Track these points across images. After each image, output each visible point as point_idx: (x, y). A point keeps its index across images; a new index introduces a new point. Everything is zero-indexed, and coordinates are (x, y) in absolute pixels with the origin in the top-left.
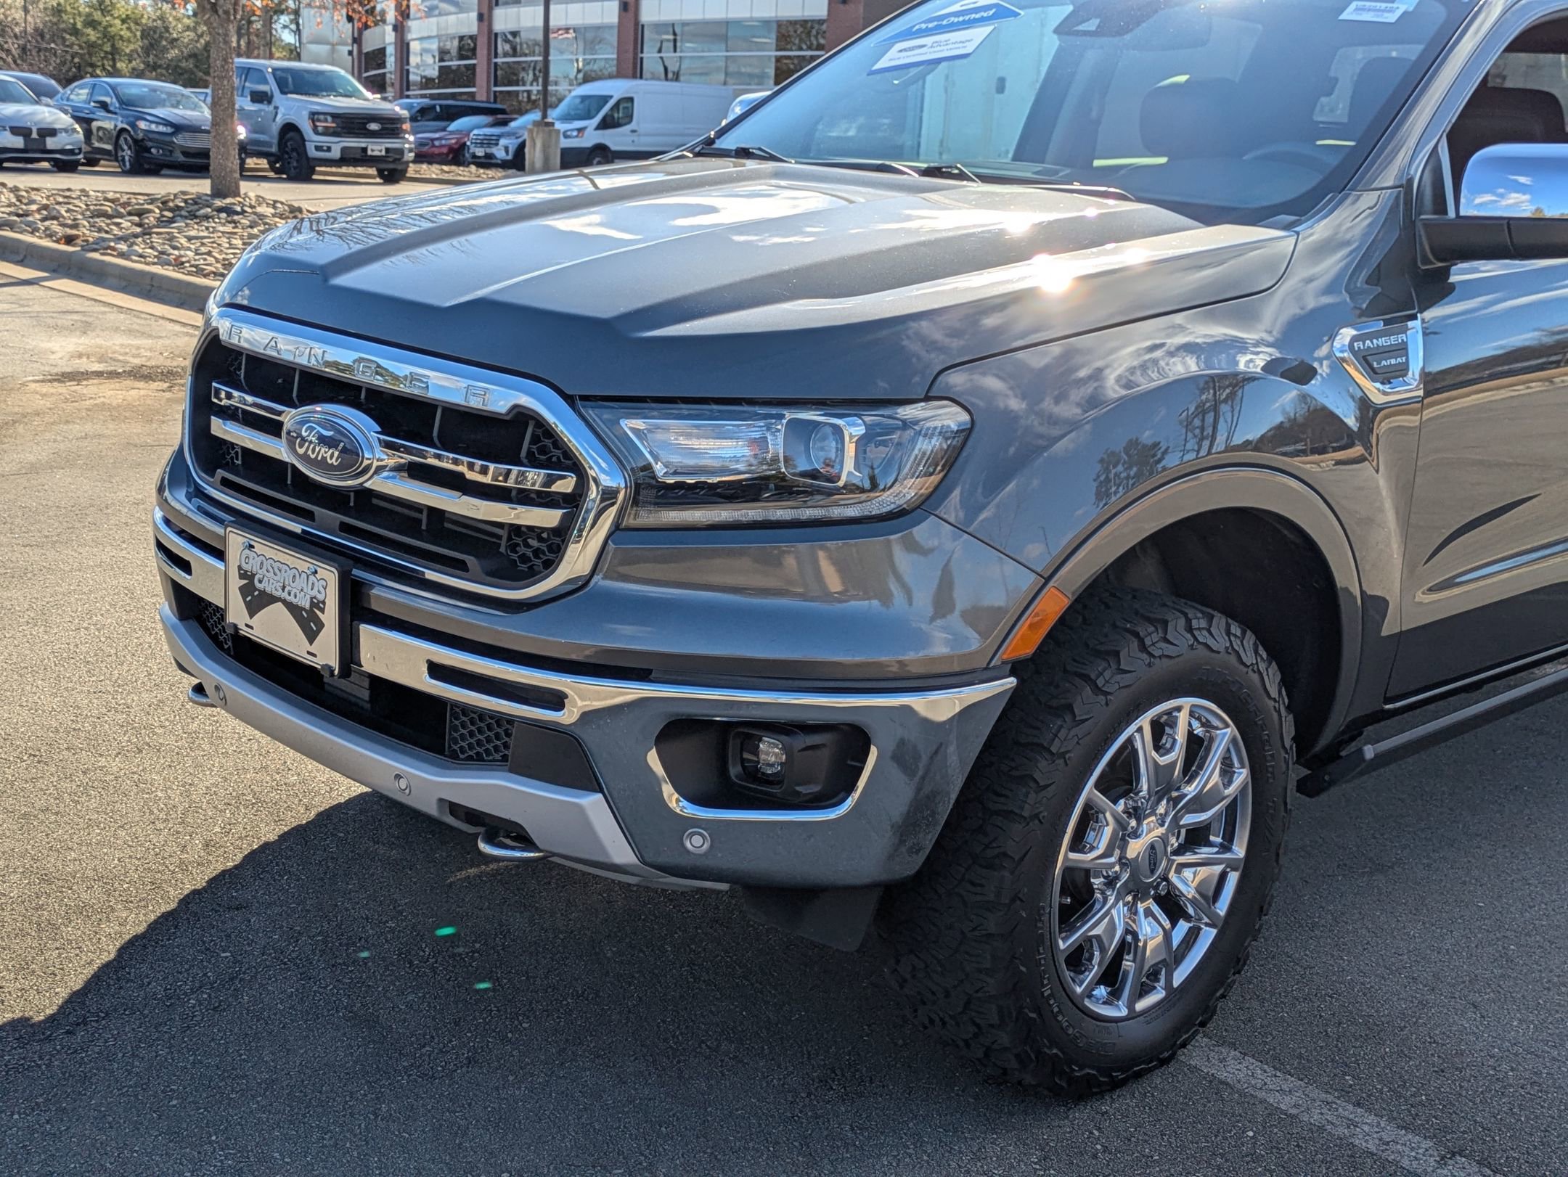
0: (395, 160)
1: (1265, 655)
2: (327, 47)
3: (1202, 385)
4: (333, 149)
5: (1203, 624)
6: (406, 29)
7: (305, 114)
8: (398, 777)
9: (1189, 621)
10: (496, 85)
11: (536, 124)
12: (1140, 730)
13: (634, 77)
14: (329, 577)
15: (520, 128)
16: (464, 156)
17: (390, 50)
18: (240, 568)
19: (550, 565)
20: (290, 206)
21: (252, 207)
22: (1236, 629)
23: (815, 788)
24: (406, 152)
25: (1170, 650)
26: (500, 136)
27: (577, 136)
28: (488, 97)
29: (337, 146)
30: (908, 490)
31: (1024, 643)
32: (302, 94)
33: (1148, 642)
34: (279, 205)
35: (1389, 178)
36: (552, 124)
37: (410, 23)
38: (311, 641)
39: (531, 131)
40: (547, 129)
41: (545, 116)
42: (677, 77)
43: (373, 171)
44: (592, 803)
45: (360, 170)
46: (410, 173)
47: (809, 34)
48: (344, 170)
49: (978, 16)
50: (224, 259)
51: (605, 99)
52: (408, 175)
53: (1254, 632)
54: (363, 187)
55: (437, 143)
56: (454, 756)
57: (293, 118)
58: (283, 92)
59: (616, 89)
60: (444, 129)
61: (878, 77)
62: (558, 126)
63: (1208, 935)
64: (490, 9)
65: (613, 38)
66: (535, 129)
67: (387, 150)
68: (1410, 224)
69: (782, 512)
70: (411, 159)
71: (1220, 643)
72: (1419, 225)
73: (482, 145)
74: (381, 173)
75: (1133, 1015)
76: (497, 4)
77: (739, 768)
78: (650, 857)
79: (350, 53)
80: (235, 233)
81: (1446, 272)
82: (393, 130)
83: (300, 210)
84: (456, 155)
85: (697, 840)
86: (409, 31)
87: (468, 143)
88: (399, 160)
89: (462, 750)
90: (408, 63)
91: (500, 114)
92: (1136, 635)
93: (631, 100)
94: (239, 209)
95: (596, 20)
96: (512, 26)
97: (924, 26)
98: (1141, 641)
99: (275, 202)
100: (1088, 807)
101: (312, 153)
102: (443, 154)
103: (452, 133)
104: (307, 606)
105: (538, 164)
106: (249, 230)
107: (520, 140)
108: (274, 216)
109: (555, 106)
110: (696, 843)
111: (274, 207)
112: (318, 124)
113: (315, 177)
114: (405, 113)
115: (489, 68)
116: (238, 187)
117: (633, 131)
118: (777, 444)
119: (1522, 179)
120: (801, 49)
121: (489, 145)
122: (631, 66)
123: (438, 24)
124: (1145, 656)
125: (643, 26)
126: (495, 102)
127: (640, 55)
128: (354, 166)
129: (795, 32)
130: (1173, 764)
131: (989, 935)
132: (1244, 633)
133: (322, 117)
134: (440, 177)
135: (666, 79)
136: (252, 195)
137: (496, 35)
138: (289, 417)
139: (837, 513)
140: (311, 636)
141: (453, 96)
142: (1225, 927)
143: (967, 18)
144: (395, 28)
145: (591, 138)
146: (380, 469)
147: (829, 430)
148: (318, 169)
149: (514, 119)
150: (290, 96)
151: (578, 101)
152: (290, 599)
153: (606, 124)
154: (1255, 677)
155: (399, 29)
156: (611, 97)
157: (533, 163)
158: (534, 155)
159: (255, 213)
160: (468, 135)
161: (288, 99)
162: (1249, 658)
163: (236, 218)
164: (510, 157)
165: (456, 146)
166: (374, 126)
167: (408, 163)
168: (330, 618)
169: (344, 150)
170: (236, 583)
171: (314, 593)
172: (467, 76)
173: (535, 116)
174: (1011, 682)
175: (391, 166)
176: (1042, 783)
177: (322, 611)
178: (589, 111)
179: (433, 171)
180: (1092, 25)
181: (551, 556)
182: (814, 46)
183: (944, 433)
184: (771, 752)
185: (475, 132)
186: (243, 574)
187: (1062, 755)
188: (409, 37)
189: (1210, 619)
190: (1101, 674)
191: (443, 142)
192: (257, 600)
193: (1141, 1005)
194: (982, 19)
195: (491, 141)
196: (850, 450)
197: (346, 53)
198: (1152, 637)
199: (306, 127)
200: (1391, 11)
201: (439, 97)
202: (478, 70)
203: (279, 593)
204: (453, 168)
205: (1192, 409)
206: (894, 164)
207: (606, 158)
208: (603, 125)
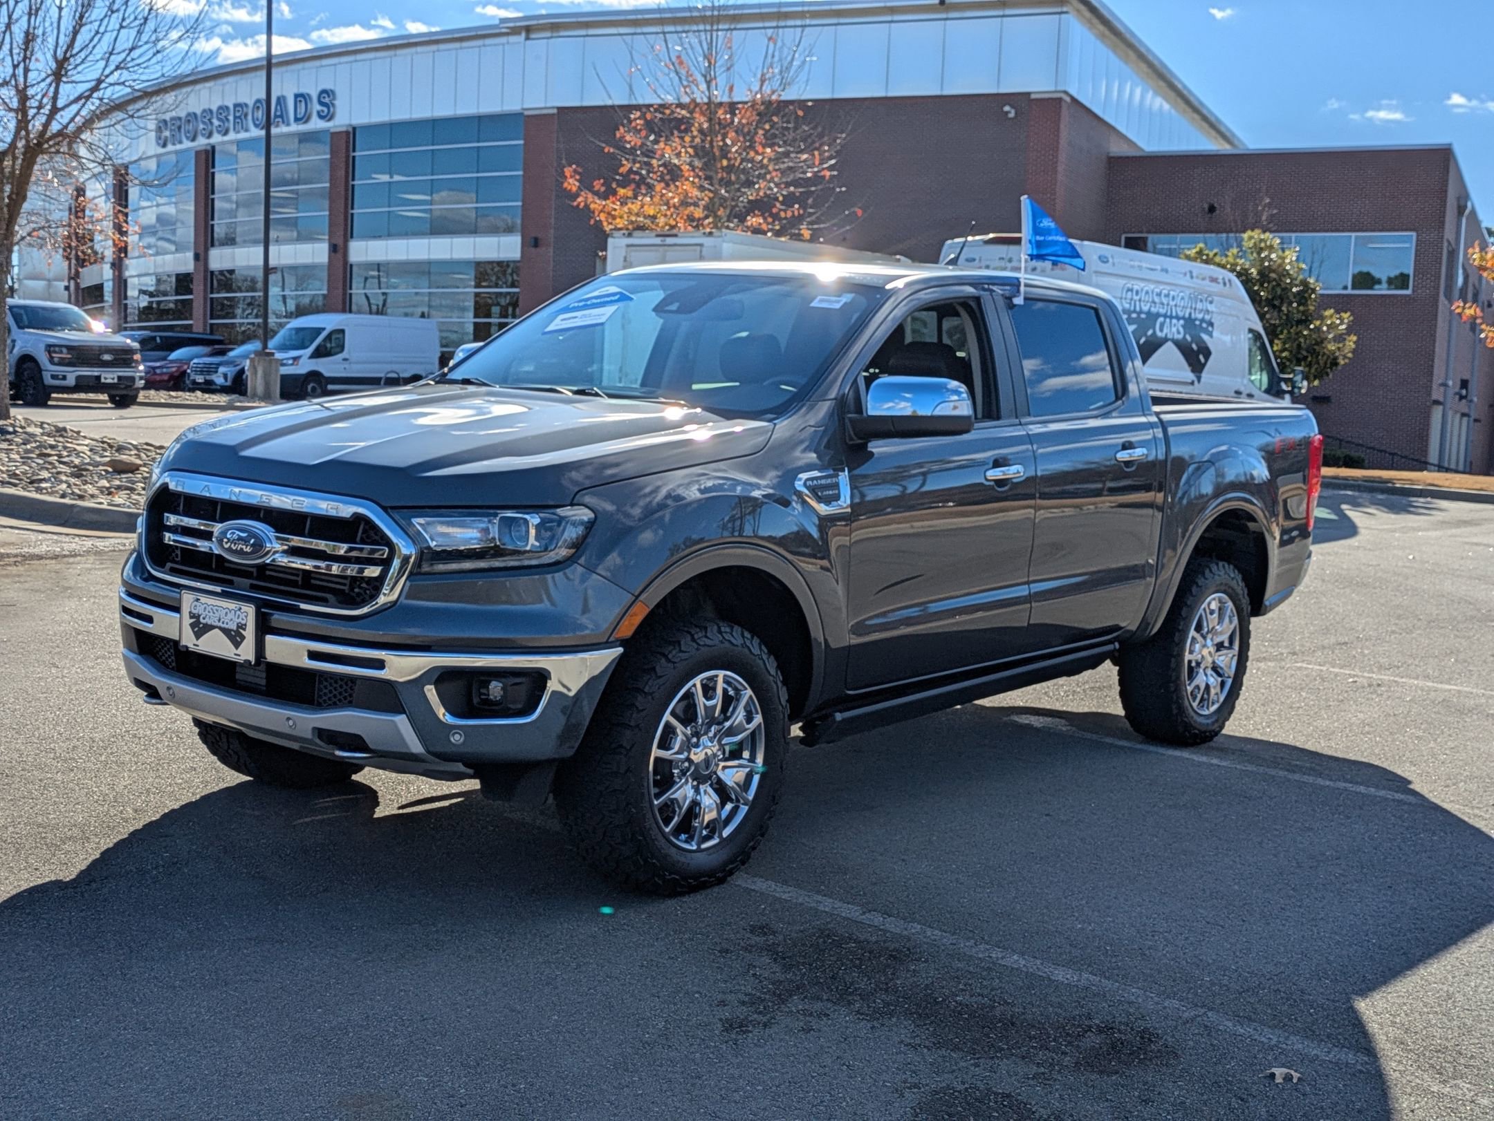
0: (127, 387)
1: (766, 651)
2: (43, 283)
3: (733, 505)
4: (68, 377)
5: (728, 630)
6: (124, 267)
7: (42, 346)
8: (288, 719)
9: (719, 628)
10: (211, 318)
11: (257, 353)
12: (694, 685)
13: (344, 311)
14: (249, 610)
15: (237, 357)
16: (184, 382)
17: (108, 287)
18: (190, 612)
19: (374, 596)
20: (55, 426)
21: (22, 427)
22: (747, 634)
23: (519, 706)
24: (137, 379)
25: (708, 642)
26: (219, 365)
27: (292, 364)
28: (205, 330)
29: (72, 375)
30: (564, 552)
31: (627, 629)
32: (38, 329)
33: (696, 636)
34: (46, 426)
35: (833, 394)
36: (273, 354)
37: (127, 262)
38: (237, 648)
39: (252, 360)
40: (267, 358)
41: (265, 346)
42: (381, 311)
43: (105, 397)
44: (401, 721)
45: (92, 396)
46: (141, 398)
47: (504, 273)
48: (75, 396)
49: (608, 299)
50: (8, 471)
51: (318, 331)
52: (138, 400)
53: (758, 637)
54: (98, 411)
55: (158, 371)
56: (319, 705)
57: (30, 350)
58: (20, 327)
59: (328, 322)
60: (164, 359)
61: (548, 336)
62: (278, 356)
63: (744, 809)
64: (206, 251)
65: (324, 275)
66: (257, 359)
67: (119, 378)
68: (842, 419)
69: (497, 563)
70: (142, 386)
71: (739, 641)
72: (847, 421)
73: (202, 372)
74: (112, 399)
75: (699, 850)
76: (213, 245)
77: (478, 700)
78: (431, 749)
79: (67, 288)
80: (12, 450)
81: (865, 446)
82: (124, 360)
83: (65, 429)
84: (177, 381)
85: (457, 737)
86: (127, 269)
87: (189, 371)
88: (131, 386)
89: (325, 701)
90: (126, 298)
91: (218, 344)
92: (689, 633)
93: (342, 331)
94: (11, 429)
95: (307, 260)
96: (226, 265)
97: (576, 305)
98: (692, 636)
99: (42, 423)
100: (668, 725)
101: (48, 380)
102: (163, 381)
103: (172, 362)
104: (235, 628)
105: (260, 390)
106: (23, 446)
107: (238, 368)
108: (42, 434)
109: (272, 337)
110: (457, 738)
111: (42, 427)
112: (54, 355)
113: (50, 403)
114: (136, 345)
115: (205, 303)
116: (8, 412)
117: (345, 360)
118: (494, 532)
119: (907, 395)
120: (497, 286)
121: (209, 373)
122: (340, 302)
123: (155, 261)
124: (694, 644)
125: (351, 266)
126: (212, 333)
127: (349, 291)
128: (86, 393)
129: (492, 270)
130: (715, 706)
131: (615, 790)
132: (752, 637)
133: (57, 349)
134: (169, 401)
135: (371, 313)
136: (20, 417)
137: (212, 273)
138: (217, 528)
139: (526, 563)
140: (237, 645)
141: (171, 328)
142: (753, 805)
143: (602, 300)
144: (113, 265)
145: (305, 365)
146: (276, 552)
147: (522, 521)
148: (54, 395)
149: (232, 349)
150: (27, 330)
151: (294, 332)
152: (223, 626)
153: (319, 353)
154: (761, 662)
155: (118, 265)
156: (324, 329)
157: (254, 388)
158: (255, 382)
159: (26, 433)
160: (189, 364)
161: (24, 333)
162: (756, 651)
163: (9, 437)
164: (229, 383)
165: (176, 374)
166: (107, 357)
167: (138, 390)
168: (250, 633)
169: (78, 378)
170: (187, 621)
171: (240, 620)
172: (184, 309)
173: (253, 346)
174: (620, 650)
175: (124, 392)
176: (640, 708)
177: (244, 630)
178: (303, 342)
179: (162, 396)
180: (674, 307)
181: (374, 592)
182: (509, 283)
183: (582, 523)
184: (495, 689)
185: (195, 361)
186: (192, 616)
187: (651, 694)
188: (127, 274)
189: (732, 628)
190: (670, 652)
191: (165, 370)
192: (201, 629)
193: (704, 846)
194: (612, 302)
195: (210, 369)
196: (533, 532)
197: (63, 288)
198: (699, 635)
199: (43, 359)
200: (838, 302)
201: (158, 329)
202: (195, 304)
203: (217, 624)
204: (180, 393)
205: (727, 519)
206: (559, 389)
207: (320, 383)
208: (318, 353)
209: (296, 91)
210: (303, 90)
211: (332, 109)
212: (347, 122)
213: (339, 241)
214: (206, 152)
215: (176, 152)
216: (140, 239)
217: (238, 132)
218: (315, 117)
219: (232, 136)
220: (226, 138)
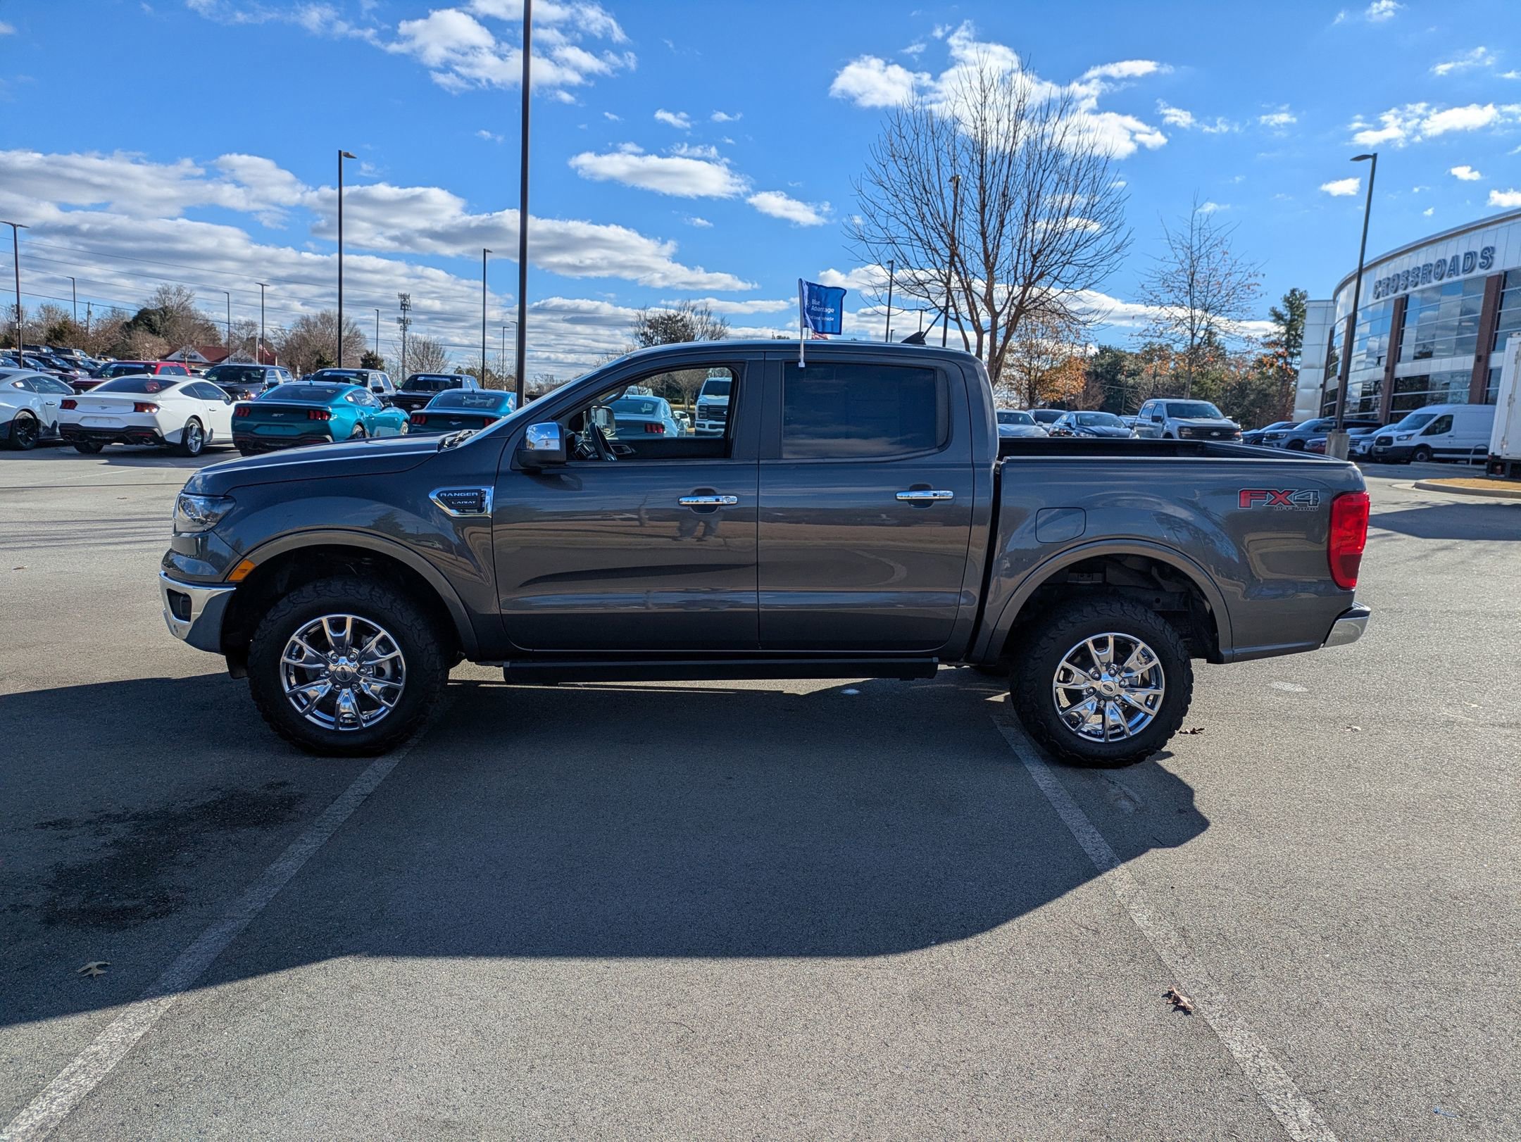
7: (1176, 428)
10: (1392, 410)
12: (321, 621)
27: (1407, 440)
30: (211, 524)
31: (238, 576)
32: (1181, 417)
51: (1432, 416)
59: (1440, 410)
65: (1464, 379)
76: (1399, 361)
93: (1452, 417)
115: (1388, 399)
117: (1450, 436)
122: (1479, 396)
125: (1491, 370)
127: (1487, 389)
142: (394, 712)
145: (1417, 440)
153: (1429, 432)
156: (1437, 415)
166: (1215, 434)
174: (234, 589)
178: (1419, 425)
207: (1428, 454)
208: (1427, 432)
209: (1466, 251)
210: (1471, 250)
211: (1490, 260)
212: (1501, 269)
213: (1483, 353)
214: (1402, 299)
215: (1384, 301)
216: (1367, 357)
217: (1424, 284)
218: (1477, 268)
219: (1420, 287)
220: (1416, 289)
